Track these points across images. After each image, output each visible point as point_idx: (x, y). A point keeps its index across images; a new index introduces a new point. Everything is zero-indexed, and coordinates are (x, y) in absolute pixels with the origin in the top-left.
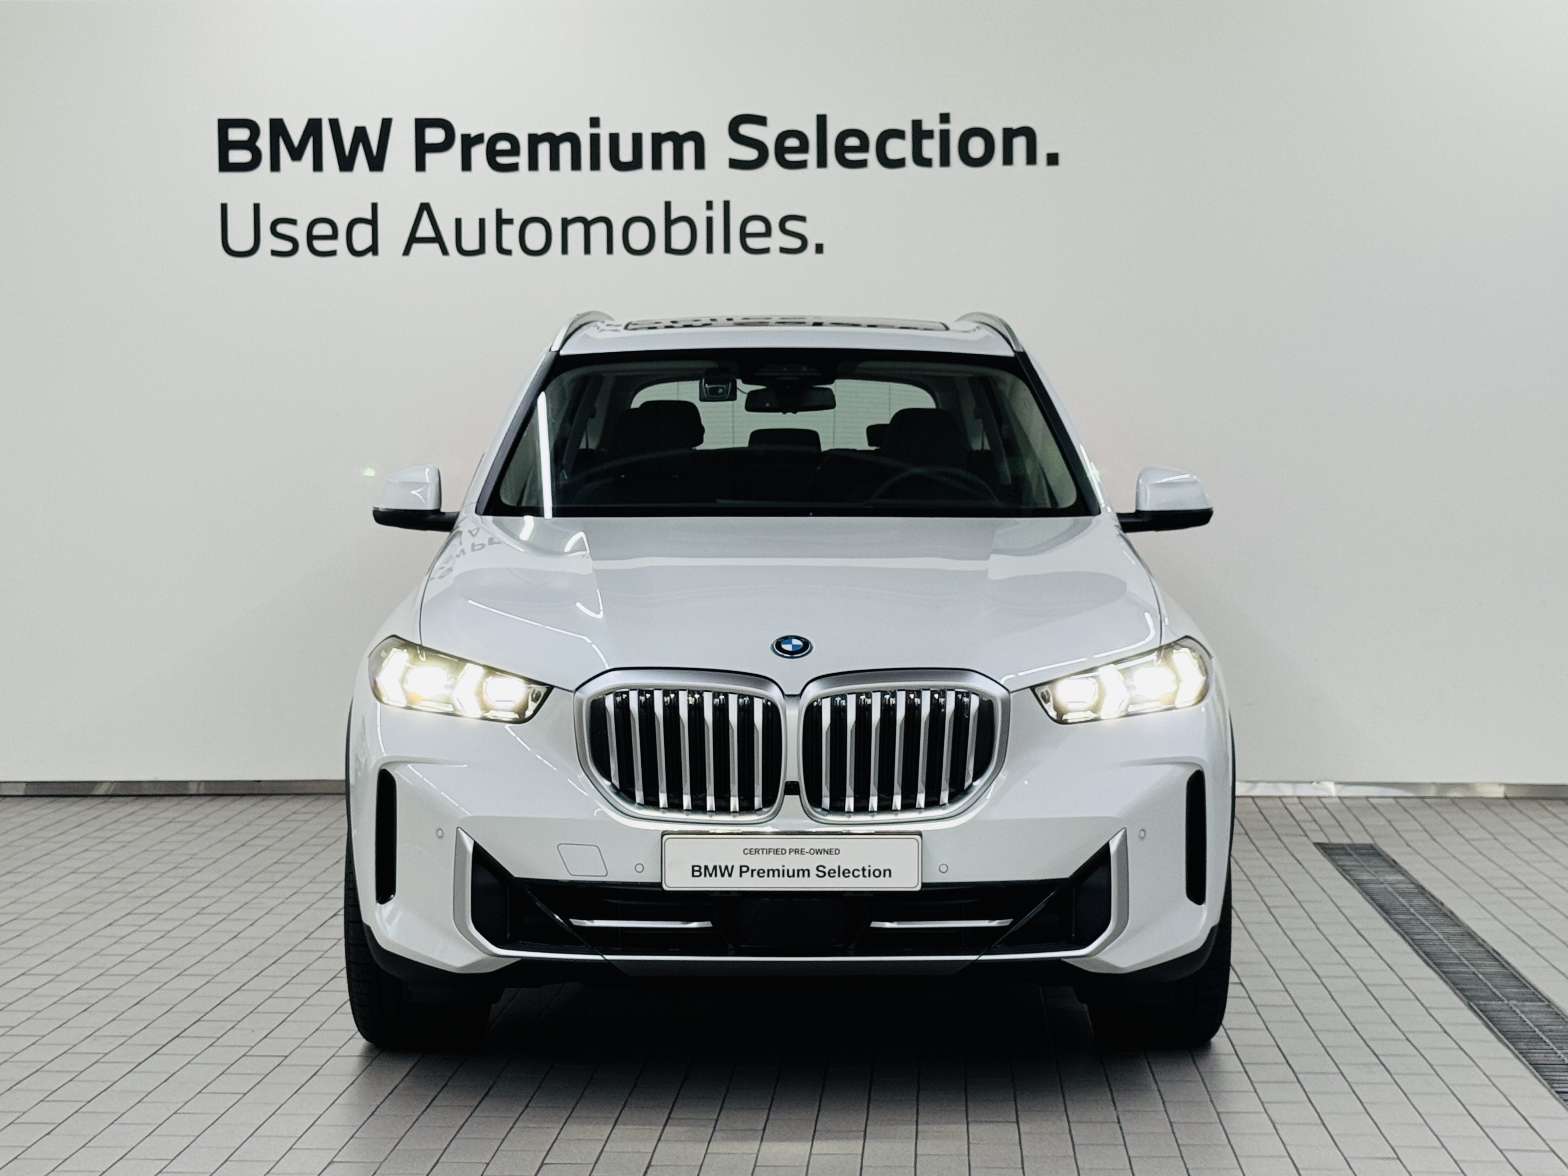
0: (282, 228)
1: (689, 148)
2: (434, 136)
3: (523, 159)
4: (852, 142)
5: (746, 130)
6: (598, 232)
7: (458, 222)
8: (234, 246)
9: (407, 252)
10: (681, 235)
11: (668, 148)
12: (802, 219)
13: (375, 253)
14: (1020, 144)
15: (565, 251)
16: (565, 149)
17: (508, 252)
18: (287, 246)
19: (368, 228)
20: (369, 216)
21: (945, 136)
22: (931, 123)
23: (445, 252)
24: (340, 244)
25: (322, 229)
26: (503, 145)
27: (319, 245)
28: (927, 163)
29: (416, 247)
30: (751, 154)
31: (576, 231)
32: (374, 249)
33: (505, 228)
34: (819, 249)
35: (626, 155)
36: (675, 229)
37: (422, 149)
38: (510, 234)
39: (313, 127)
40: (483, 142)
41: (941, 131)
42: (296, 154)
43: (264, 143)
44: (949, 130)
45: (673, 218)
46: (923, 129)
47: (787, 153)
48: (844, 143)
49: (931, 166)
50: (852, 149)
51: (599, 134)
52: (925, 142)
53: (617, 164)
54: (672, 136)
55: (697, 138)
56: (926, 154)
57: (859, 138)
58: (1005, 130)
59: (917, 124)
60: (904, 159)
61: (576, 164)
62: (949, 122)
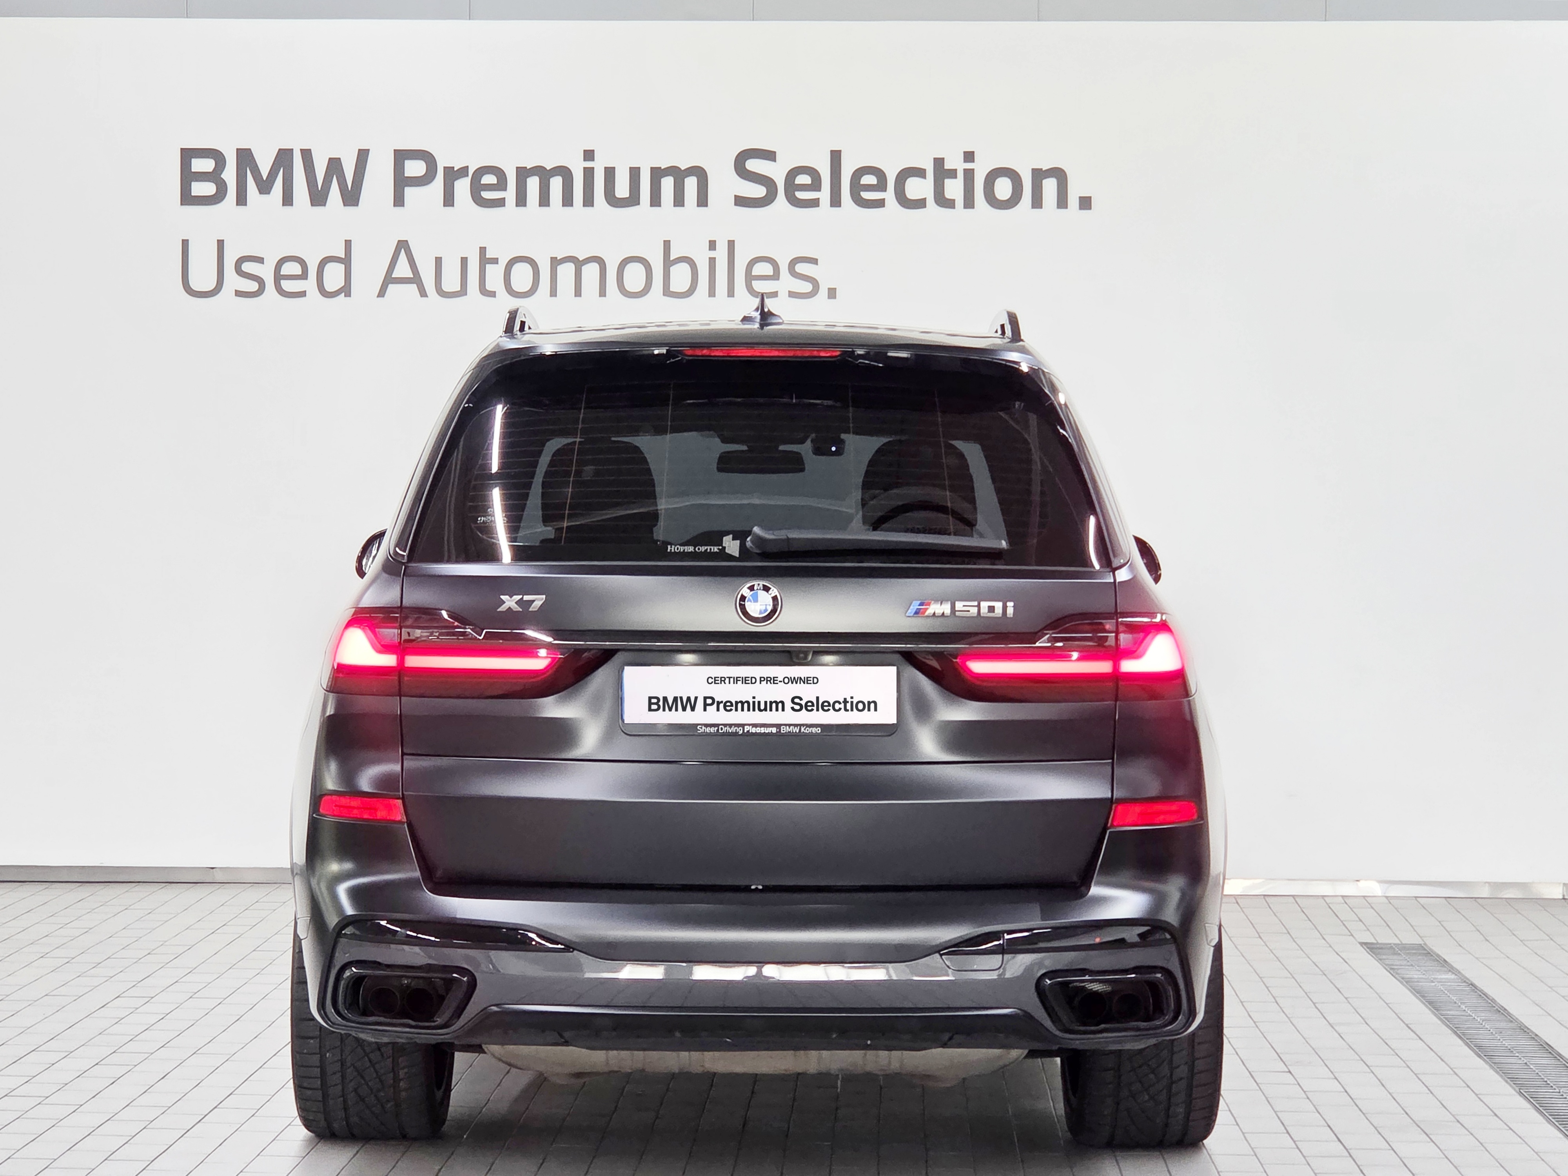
0: (247, 267)
1: (691, 184)
2: (416, 168)
3: (510, 194)
4: (869, 180)
5: (753, 165)
6: (591, 272)
7: (438, 261)
8: (195, 285)
9: (382, 293)
10: (680, 277)
11: (667, 184)
12: (814, 261)
13: (348, 294)
14: (1050, 186)
15: (553, 293)
16: (556, 184)
17: (493, 294)
18: (253, 286)
19: (342, 267)
20: (342, 255)
21: (969, 175)
22: (954, 162)
23: (423, 293)
24: (310, 285)
25: (292, 268)
26: (489, 179)
27: (287, 285)
28: (949, 204)
29: (391, 288)
30: (759, 191)
31: (566, 271)
32: (346, 290)
33: (489, 267)
34: (832, 293)
35: (622, 190)
36: (673, 269)
37: (401, 182)
38: (495, 274)
39: (284, 158)
40: (468, 176)
41: (964, 170)
42: (265, 187)
43: (230, 175)
44: (973, 170)
45: (671, 259)
46: (946, 167)
47: (798, 190)
48: (860, 181)
49: (954, 207)
50: (869, 188)
51: (593, 168)
52: (947, 182)
53: (612, 200)
54: (673, 171)
55: (700, 173)
56: (948, 195)
57: (876, 176)
58: (1034, 171)
59: (939, 163)
60: (926, 198)
61: (568, 201)
62: (973, 161)
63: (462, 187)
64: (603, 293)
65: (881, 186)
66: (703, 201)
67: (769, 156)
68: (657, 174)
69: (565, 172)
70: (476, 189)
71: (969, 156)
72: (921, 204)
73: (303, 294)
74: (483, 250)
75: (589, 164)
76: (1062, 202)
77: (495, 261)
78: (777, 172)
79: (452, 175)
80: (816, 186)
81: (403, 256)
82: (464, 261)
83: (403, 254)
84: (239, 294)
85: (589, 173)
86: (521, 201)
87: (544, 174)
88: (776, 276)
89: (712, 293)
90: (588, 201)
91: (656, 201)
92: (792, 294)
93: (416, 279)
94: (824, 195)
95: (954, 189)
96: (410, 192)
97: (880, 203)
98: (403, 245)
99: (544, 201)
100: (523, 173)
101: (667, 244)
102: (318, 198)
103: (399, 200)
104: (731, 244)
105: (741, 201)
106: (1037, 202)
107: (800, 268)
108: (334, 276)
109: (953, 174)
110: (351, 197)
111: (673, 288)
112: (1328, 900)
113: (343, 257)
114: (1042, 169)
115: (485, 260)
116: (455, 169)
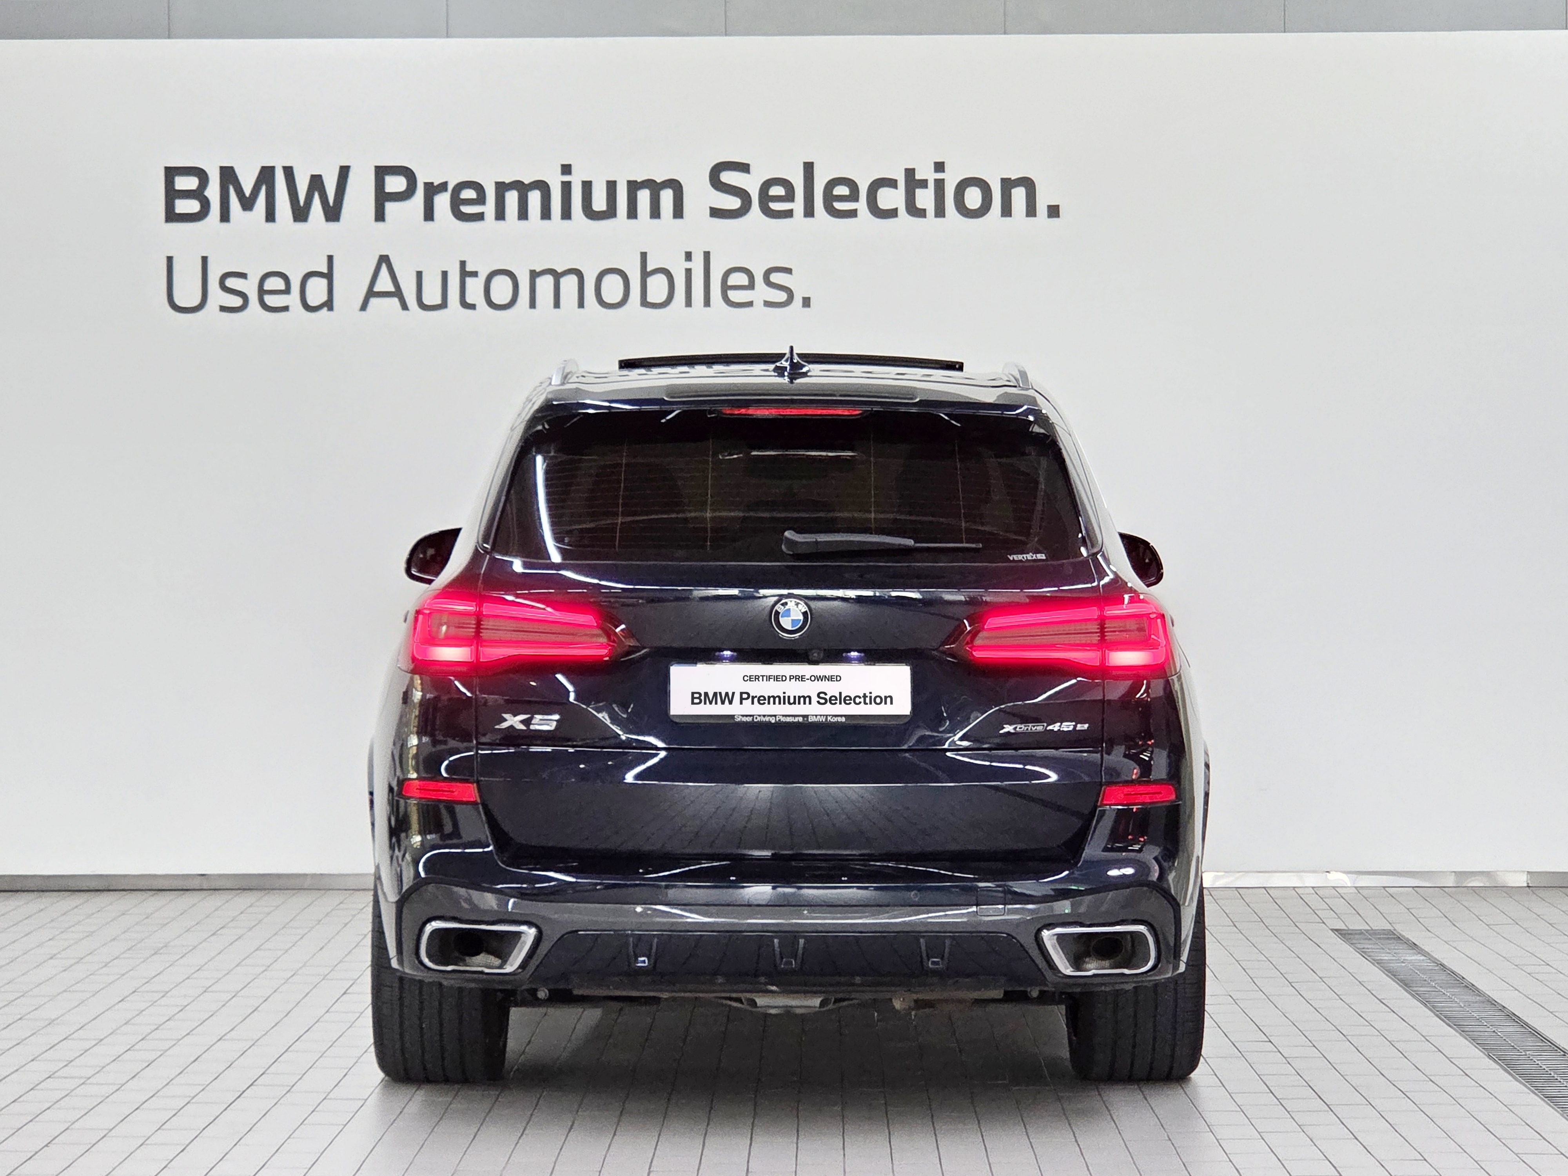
0: (231, 283)
1: (667, 197)
2: (395, 184)
3: (489, 209)
4: (842, 190)
5: (727, 177)
6: (569, 284)
7: (419, 275)
8: (180, 302)
9: (364, 307)
10: (657, 288)
11: (644, 197)
12: (789, 271)
13: (331, 309)
14: (1019, 195)
15: (533, 304)
16: (534, 198)
17: (472, 307)
18: (237, 302)
19: (323, 282)
20: (324, 269)
21: (940, 185)
22: (925, 172)
23: (405, 307)
24: (293, 300)
25: (275, 283)
26: (469, 194)
27: (270, 300)
28: (921, 213)
29: (373, 301)
30: (734, 203)
31: (545, 284)
32: (329, 304)
33: (469, 281)
34: (806, 302)
35: (599, 203)
36: (650, 281)
37: (382, 198)
38: (475, 288)
39: (266, 175)
40: (446, 190)
41: (936, 180)
42: (247, 204)
43: (213, 192)
44: (943, 180)
45: (649, 269)
46: (918, 177)
47: (772, 202)
48: (832, 192)
49: (925, 216)
50: (841, 199)
51: (569, 183)
52: (919, 192)
53: (590, 213)
54: (649, 184)
55: (675, 186)
56: (920, 205)
57: (848, 186)
58: (1003, 180)
59: (910, 173)
60: (896, 209)
61: (546, 214)
62: (943, 171)
63: (442, 201)
64: (581, 305)
65: (854, 196)
66: (678, 212)
67: (744, 168)
68: (634, 187)
69: (543, 187)
70: (456, 203)
71: (939, 167)
72: (892, 213)
73: (286, 309)
74: (463, 264)
75: (566, 178)
76: (1031, 211)
77: (474, 274)
78: (751, 184)
79: (432, 190)
80: (790, 196)
81: (384, 270)
82: (445, 274)
83: (384, 268)
84: (223, 309)
85: (566, 187)
86: (500, 215)
87: (522, 188)
88: (751, 286)
89: (689, 303)
90: (566, 214)
91: (632, 213)
92: (768, 304)
93: (398, 293)
94: (798, 205)
95: (925, 198)
96: (390, 207)
97: (853, 214)
98: (384, 259)
99: (523, 214)
100: (502, 188)
101: (644, 256)
102: (300, 214)
103: (380, 216)
104: (707, 255)
105: (716, 213)
106: (1007, 211)
107: (775, 278)
108: (317, 291)
109: (924, 184)
110: (333, 213)
111: (650, 299)
112: (1300, 891)
113: (325, 271)
114: (1010, 179)
115: (465, 274)
116: (435, 184)
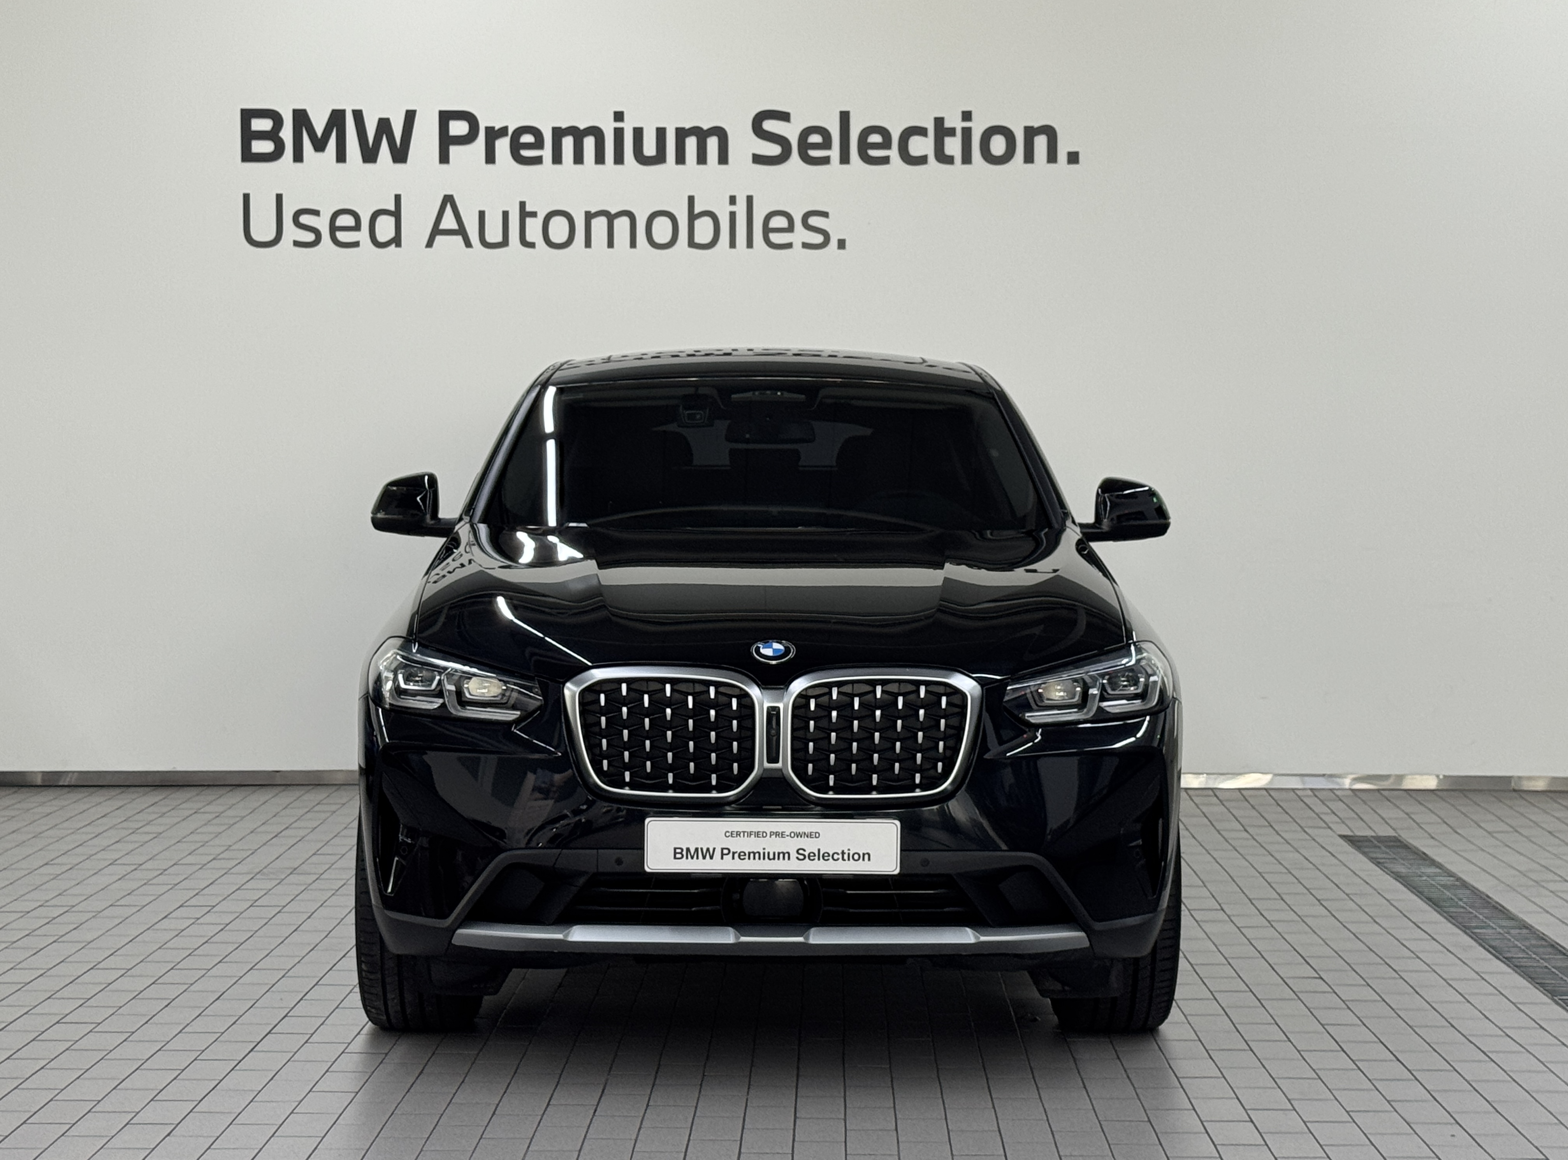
0: (304, 219)
1: (713, 143)
2: (458, 128)
3: (547, 153)
4: (875, 138)
5: (769, 125)
6: (622, 225)
7: (482, 214)
8: (256, 236)
9: (430, 244)
10: (704, 230)
11: (691, 143)
12: (825, 215)
13: (398, 245)
14: (1041, 142)
15: (588, 244)
16: (589, 143)
17: (532, 245)
18: (310, 237)
19: (391, 220)
20: (392, 208)
21: (967, 133)
22: (954, 121)
23: (468, 244)
24: (363, 236)
25: (345, 220)
26: (527, 138)
27: (342, 236)
28: (949, 160)
29: (439, 239)
30: (774, 150)
31: (599, 225)
32: (397, 241)
33: (529, 221)
34: (842, 244)
35: (650, 149)
36: (697, 223)
37: (446, 141)
38: (534, 228)
39: (337, 118)
40: (506, 134)
41: (963, 129)
42: (319, 145)
43: (287, 134)
44: (970, 128)
45: (695, 213)
46: (946, 126)
47: (810, 149)
48: (866, 139)
49: (953, 163)
50: (876, 146)
51: (623, 128)
52: (948, 141)
53: (641, 159)
54: (696, 131)
55: (721, 133)
56: (948, 152)
57: (882, 135)
58: (1027, 129)
59: (939, 122)
60: (926, 156)
61: (600, 159)
62: (971, 121)
63: (503, 146)
64: (633, 244)
65: (886, 144)
66: (723, 158)
67: (784, 117)
68: (682, 134)
69: (596, 132)
70: (516, 148)
71: (967, 116)
72: (922, 160)
73: (356, 244)
74: (522, 205)
75: (619, 125)
76: (1052, 157)
77: (534, 214)
78: (791, 131)
79: (493, 135)
80: (827, 144)
81: (449, 209)
82: (505, 215)
84: (297, 244)
85: (619, 134)
86: (557, 158)
87: (578, 134)
88: (790, 229)
89: (733, 244)
90: (619, 159)
91: (680, 159)
92: (805, 245)
93: (461, 231)
94: (834, 153)
95: (953, 146)
96: (453, 150)
97: (885, 160)
98: (448, 200)
99: (578, 158)
100: (558, 134)
101: (691, 200)
102: (369, 155)
103: (444, 158)
104: (750, 199)
105: (758, 159)
106: (1029, 158)
107: (813, 221)
108: (385, 228)
109: (952, 132)
110: (400, 155)
111: (698, 239)
113: (394, 210)
114: (1032, 127)
115: (525, 214)
